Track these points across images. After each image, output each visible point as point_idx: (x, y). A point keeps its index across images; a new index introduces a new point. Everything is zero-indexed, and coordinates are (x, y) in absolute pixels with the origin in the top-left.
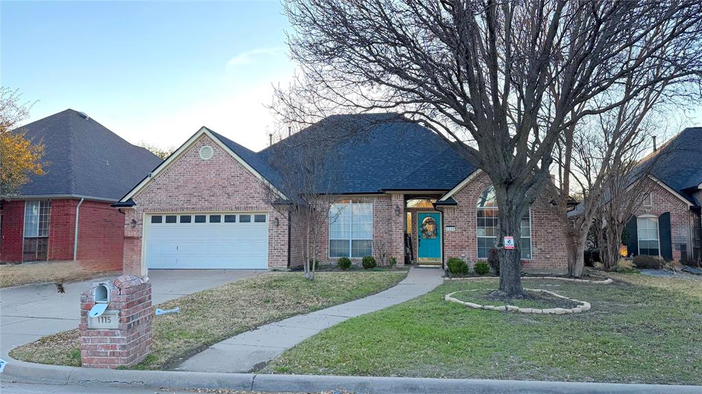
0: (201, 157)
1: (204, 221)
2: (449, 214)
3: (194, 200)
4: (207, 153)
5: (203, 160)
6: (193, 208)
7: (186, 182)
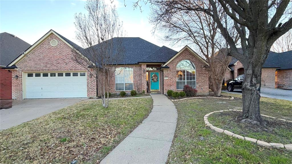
0: (51, 45)
1: (55, 76)
2: (165, 72)
3: (49, 66)
4: (54, 43)
5: (53, 47)
6: (48, 70)
7: (44, 57)
